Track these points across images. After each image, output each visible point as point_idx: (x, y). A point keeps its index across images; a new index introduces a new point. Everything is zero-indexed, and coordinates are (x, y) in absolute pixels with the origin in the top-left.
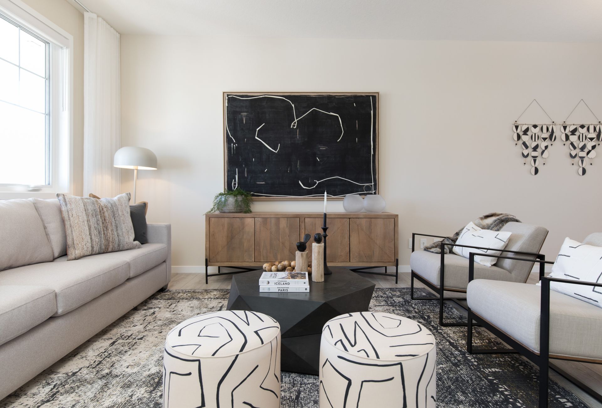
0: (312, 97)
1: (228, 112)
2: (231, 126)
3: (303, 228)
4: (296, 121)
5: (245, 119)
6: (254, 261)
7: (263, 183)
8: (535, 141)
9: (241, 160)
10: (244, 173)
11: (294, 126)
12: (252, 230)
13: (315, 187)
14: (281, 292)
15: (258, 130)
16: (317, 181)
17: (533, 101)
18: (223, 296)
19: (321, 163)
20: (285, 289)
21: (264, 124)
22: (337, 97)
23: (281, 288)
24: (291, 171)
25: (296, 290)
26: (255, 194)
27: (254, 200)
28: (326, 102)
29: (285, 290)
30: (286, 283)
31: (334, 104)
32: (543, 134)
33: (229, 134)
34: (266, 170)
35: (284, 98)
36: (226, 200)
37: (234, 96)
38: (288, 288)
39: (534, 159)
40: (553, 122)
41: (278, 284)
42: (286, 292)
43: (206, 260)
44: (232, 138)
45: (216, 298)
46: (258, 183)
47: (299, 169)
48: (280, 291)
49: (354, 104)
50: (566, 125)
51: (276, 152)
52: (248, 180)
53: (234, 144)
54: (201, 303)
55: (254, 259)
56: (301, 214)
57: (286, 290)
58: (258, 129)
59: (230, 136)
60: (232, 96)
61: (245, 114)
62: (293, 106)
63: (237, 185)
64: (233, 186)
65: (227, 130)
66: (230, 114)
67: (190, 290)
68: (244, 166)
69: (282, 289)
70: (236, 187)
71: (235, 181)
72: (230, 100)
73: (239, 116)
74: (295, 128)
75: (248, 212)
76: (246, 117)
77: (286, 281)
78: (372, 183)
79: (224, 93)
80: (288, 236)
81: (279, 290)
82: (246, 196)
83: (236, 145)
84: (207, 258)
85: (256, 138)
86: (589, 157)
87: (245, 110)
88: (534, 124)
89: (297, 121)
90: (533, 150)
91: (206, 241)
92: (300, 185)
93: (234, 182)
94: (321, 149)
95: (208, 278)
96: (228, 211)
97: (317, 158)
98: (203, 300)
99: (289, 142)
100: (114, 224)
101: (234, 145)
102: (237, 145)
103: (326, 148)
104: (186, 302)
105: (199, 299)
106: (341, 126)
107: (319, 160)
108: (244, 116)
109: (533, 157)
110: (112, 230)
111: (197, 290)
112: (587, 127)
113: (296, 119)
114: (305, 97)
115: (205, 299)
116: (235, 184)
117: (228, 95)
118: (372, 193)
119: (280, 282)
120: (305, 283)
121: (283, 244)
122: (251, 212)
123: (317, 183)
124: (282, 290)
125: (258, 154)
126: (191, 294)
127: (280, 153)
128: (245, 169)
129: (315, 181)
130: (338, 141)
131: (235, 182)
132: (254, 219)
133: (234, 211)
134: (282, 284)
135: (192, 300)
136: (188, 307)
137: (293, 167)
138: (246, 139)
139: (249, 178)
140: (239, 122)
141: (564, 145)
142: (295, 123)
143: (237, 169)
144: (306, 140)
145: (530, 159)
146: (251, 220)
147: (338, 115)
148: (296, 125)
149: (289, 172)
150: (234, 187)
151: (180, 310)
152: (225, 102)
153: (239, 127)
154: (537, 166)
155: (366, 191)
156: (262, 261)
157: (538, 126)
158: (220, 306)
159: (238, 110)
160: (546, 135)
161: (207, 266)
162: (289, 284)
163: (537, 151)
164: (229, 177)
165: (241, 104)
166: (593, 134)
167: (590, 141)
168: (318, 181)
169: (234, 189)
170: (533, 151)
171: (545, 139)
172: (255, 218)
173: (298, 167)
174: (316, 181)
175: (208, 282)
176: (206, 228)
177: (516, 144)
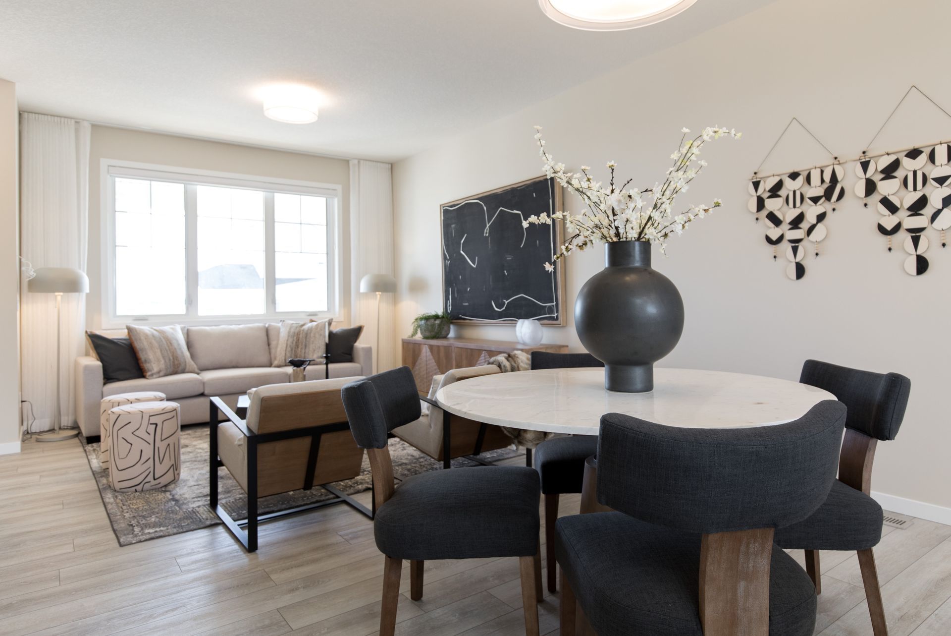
0: (499, 194)
1: (444, 226)
7: (467, 304)
8: (794, 206)
9: (452, 279)
10: (455, 293)
11: (486, 233)
13: (504, 308)
15: (463, 243)
17: (792, 121)
19: (508, 277)
21: (466, 234)
22: (518, 188)
24: (486, 290)
26: (462, 317)
27: (461, 324)
28: (510, 197)
31: (517, 199)
32: (812, 189)
34: (469, 288)
35: (478, 201)
37: (446, 208)
39: (794, 245)
40: (836, 158)
44: (447, 254)
46: (464, 304)
47: (491, 286)
49: (534, 194)
50: (867, 159)
51: (475, 267)
52: (458, 301)
53: (448, 261)
58: (462, 241)
59: (446, 252)
61: (454, 225)
62: (485, 208)
63: (451, 307)
64: (448, 308)
65: (443, 246)
68: (454, 284)
70: (451, 309)
72: (445, 212)
73: (450, 228)
74: (487, 235)
78: (553, 302)
79: (440, 205)
85: (462, 252)
86: (935, 227)
87: (454, 221)
88: (791, 171)
89: (488, 227)
90: (790, 226)
92: (493, 306)
93: (449, 303)
94: (507, 259)
97: (505, 271)
99: (484, 253)
100: (304, 344)
101: (448, 263)
103: (512, 257)
107: (506, 274)
108: (453, 229)
109: (791, 241)
110: (302, 348)
112: (927, 151)
113: (488, 225)
114: (493, 196)
116: (449, 306)
117: (443, 208)
118: (554, 317)
123: (506, 303)
125: (463, 272)
127: (478, 268)
128: (455, 289)
129: (504, 300)
130: (521, 247)
132: (425, 346)
137: (487, 284)
138: (455, 255)
139: (458, 299)
140: (451, 236)
141: (866, 205)
142: (487, 230)
143: (450, 289)
144: (496, 249)
145: (786, 248)
147: (520, 213)
149: (484, 290)
150: (449, 310)
152: (441, 215)
153: (451, 240)
154: (801, 260)
155: (549, 314)
157: (801, 173)
159: (450, 222)
160: (817, 190)
163: (800, 228)
164: (446, 298)
165: (451, 215)
166: (947, 167)
167: (939, 186)
170: (790, 229)
171: (815, 200)
173: (491, 283)
177: (757, 219)
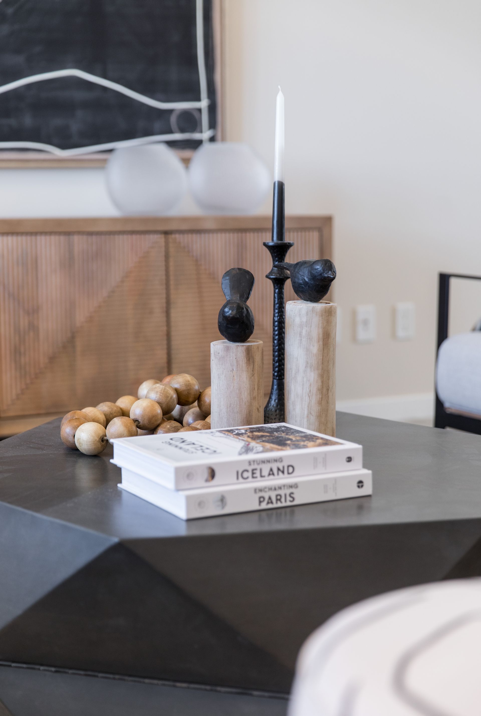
14: (270, 506)
20: (282, 492)
23: (270, 489)
25: (326, 491)
29: (283, 500)
30: (279, 469)
38: (295, 486)
41: (250, 474)
42: (288, 504)
48: (264, 506)
57: (289, 498)
69: (273, 495)
77: (280, 460)
78: (201, 101)
81: (261, 500)
119: (258, 467)
120: (349, 459)
124: (274, 499)
134: (266, 472)
155: (182, 133)
162: (291, 469)
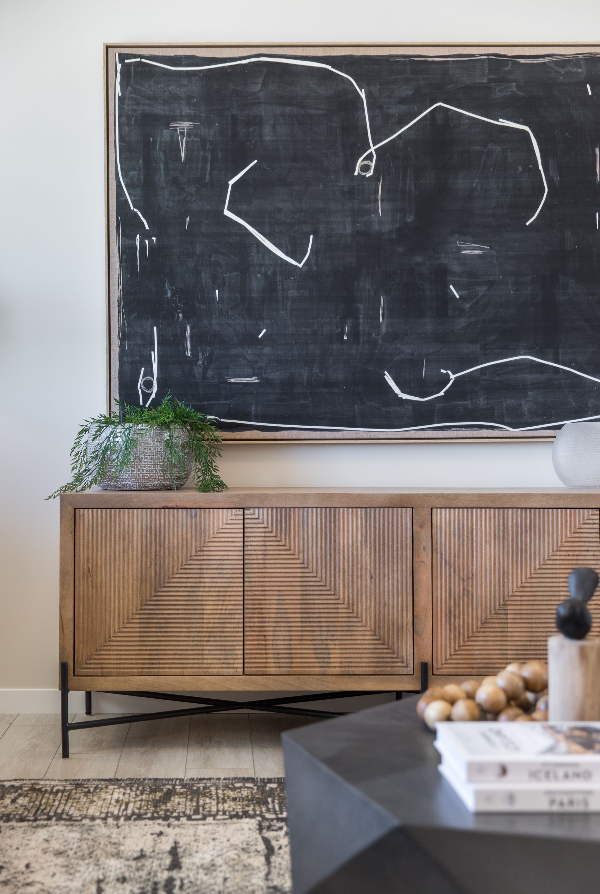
0: (433, 61)
1: (124, 119)
2: (134, 169)
3: (425, 549)
4: (372, 149)
5: (187, 142)
6: (241, 670)
7: (254, 380)
9: (169, 295)
10: (184, 344)
11: (366, 168)
12: (236, 555)
13: (442, 393)
14: (561, 809)
15: (233, 185)
16: (449, 372)
18: (156, 806)
19: (467, 306)
20: (575, 797)
21: (256, 161)
22: (522, 61)
23: (563, 793)
24: (355, 335)
26: (222, 420)
27: (224, 442)
28: (485, 81)
29: (576, 805)
30: (574, 774)
31: (514, 89)
33: (126, 200)
34: (264, 331)
35: (329, 67)
36: (130, 443)
37: (143, 60)
38: (590, 793)
41: (543, 775)
43: (64, 667)
44: (139, 213)
45: (133, 813)
46: (233, 380)
47: (384, 329)
48: (555, 808)
49: (588, 86)
51: (300, 266)
52: (198, 371)
53: (146, 235)
54: (85, 836)
55: (241, 666)
56: (418, 495)
57: (582, 804)
58: (231, 182)
59: (132, 208)
60: (139, 60)
61: (186, 125)
62: (363, 94)
63: (155, 389)
64: (140, 391)
65: (119, 186)
66: (129, 125)
67: (16, 784)
68: (181, 316)
69: (566, 798)
70: (153, 396)
71: (149, 372)
72: (132, 74)
73: (165, 131)
74: (368, 175)
75: (213, 488)
76: (189, 135)
77: (577, 765)
79: (107, 47)
80: (371, 578)
81: (552, 802)
82: (195, 428)
83: (151, 242)
84: (65, 661)
85: (227, 213)
87: (186, 110)
89: (376, 150)
91: (62, 598)
92: (390, 387)
93: (144, 376)
94: (464, 252)
95: (71, 733)
96: (136, 484)
97: (451, 287)
98: (86, 822)
99: (349, 230)
101: (147, 241)
102: (154, 239)
103: (482, 249)
104: (25, 832)
105: (70, 818)
106: (541, 168)
107: (458, 297)
108: (182, 134)
111: (42, 783)
113: (374, 145)
114: (404, 63)
115: (93, 818)
116: (148, 384)
117: (122, 57)
119: (553, 769)
121: (351, 607)
122: (221, 486)
123: (449, 380)
124: (566, 803)
125: (234, 274)
126: (27, 799)
127: (315, 268)
128: (185, 330)
129: (442, 371)
130: (527, 224)
131: (148, 378)
132: (240, 512)
133: (157, 483)
134: (560, 775)
135: (42, 822)
136: (45, 851)
137: (361, 320)
138: (188, 219)
139: (200, 363)
140: (162, 155)
142: (370, 158)
143: (155, 328)
144: (410, 219)
146: (230, 517)
147: (527, 128)
148: (373, 165)
149: (346, 338)
150: (146, 396)
151: (22, 867)
152: (111, 81)
153: (162, 171)
156: (273, 671)
158: (168, 848)
159: (159, 109)
161: (65, 689)
162: (587, 775)
164: (125, 359)
165: (170, 88)
168: (454, 373)
169: (145, 402)
172: (243, 509)
173: (381, 320)
174: (447, 374)
175: (71, 750)
176: (63, 547)
